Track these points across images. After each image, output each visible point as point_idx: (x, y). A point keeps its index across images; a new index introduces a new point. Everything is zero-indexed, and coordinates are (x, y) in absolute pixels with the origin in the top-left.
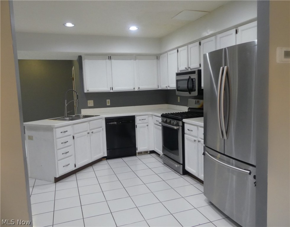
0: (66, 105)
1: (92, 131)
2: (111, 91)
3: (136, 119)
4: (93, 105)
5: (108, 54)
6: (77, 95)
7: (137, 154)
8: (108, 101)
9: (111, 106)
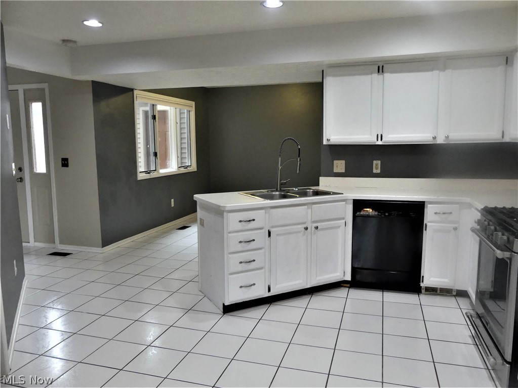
0: (280, 168)
1: (315, 225)
2: (380, 143)
3: (425, 210)
4: (343, 171)
5: (378, 61)
6: (299, 149)
7: (423, 291)
8: (377, 165)
9: (384, 174)
